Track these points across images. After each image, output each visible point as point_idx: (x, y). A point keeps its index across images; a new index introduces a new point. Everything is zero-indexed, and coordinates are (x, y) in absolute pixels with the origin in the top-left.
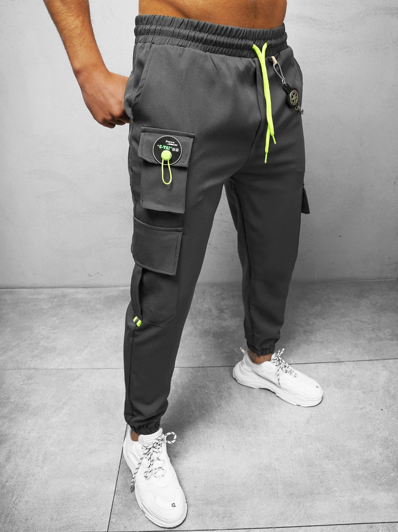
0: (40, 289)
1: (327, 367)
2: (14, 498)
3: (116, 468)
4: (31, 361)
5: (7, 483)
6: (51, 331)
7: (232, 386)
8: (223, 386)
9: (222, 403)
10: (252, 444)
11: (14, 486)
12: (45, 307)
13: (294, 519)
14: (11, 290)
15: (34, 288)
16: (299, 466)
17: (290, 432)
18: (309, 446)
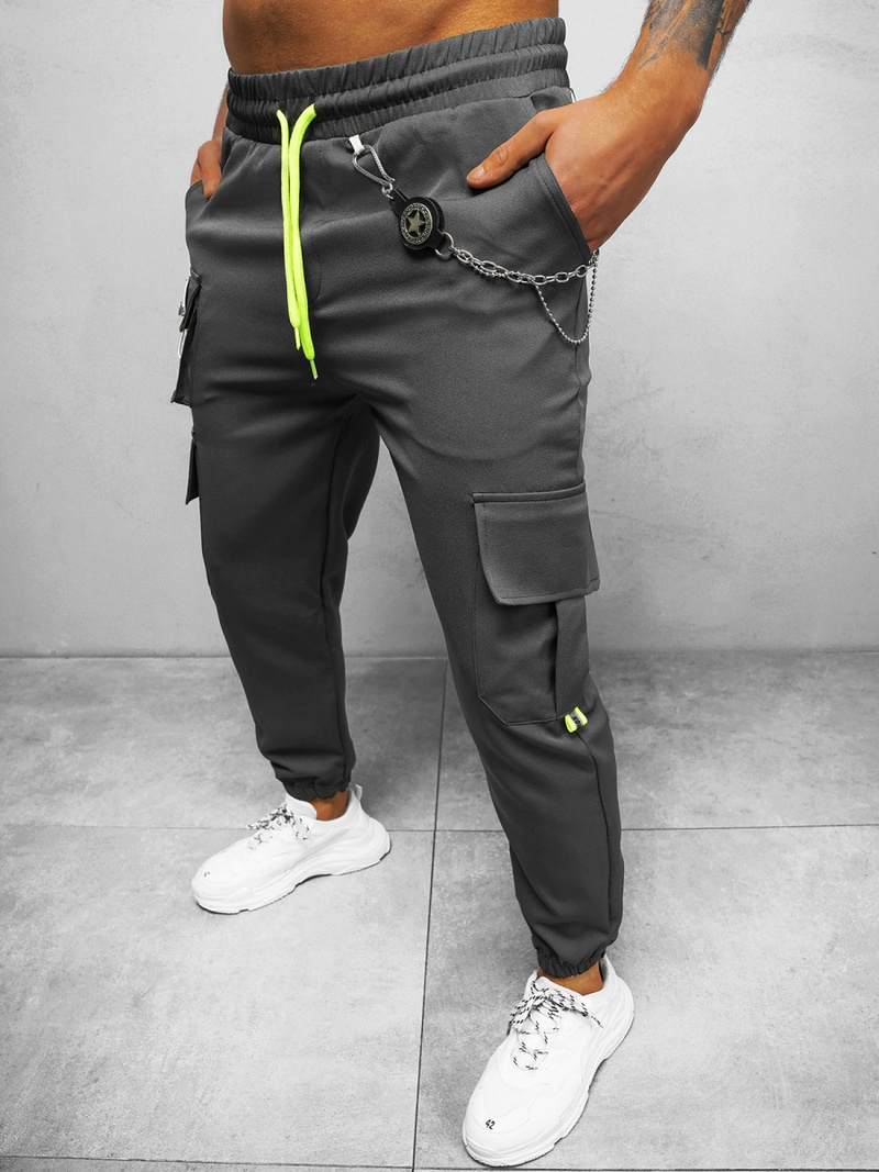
0: (191, 659)
1: (859, 834)
2: (199, 1094)
3: (415, 1036)
4: (192, 811)
5: (180, 1063)
6: (229, 749)
7: (656, 872)
8: (637, 870)
9: (635, 906)
10: (712, 994)
11: (195, 1068)
12: (208, 698)
13: (824, 1154)
14: (125, 659)
15: (177, 656)
16: (820, 1041)
17: (792, 970)
18: (838, 1001)
